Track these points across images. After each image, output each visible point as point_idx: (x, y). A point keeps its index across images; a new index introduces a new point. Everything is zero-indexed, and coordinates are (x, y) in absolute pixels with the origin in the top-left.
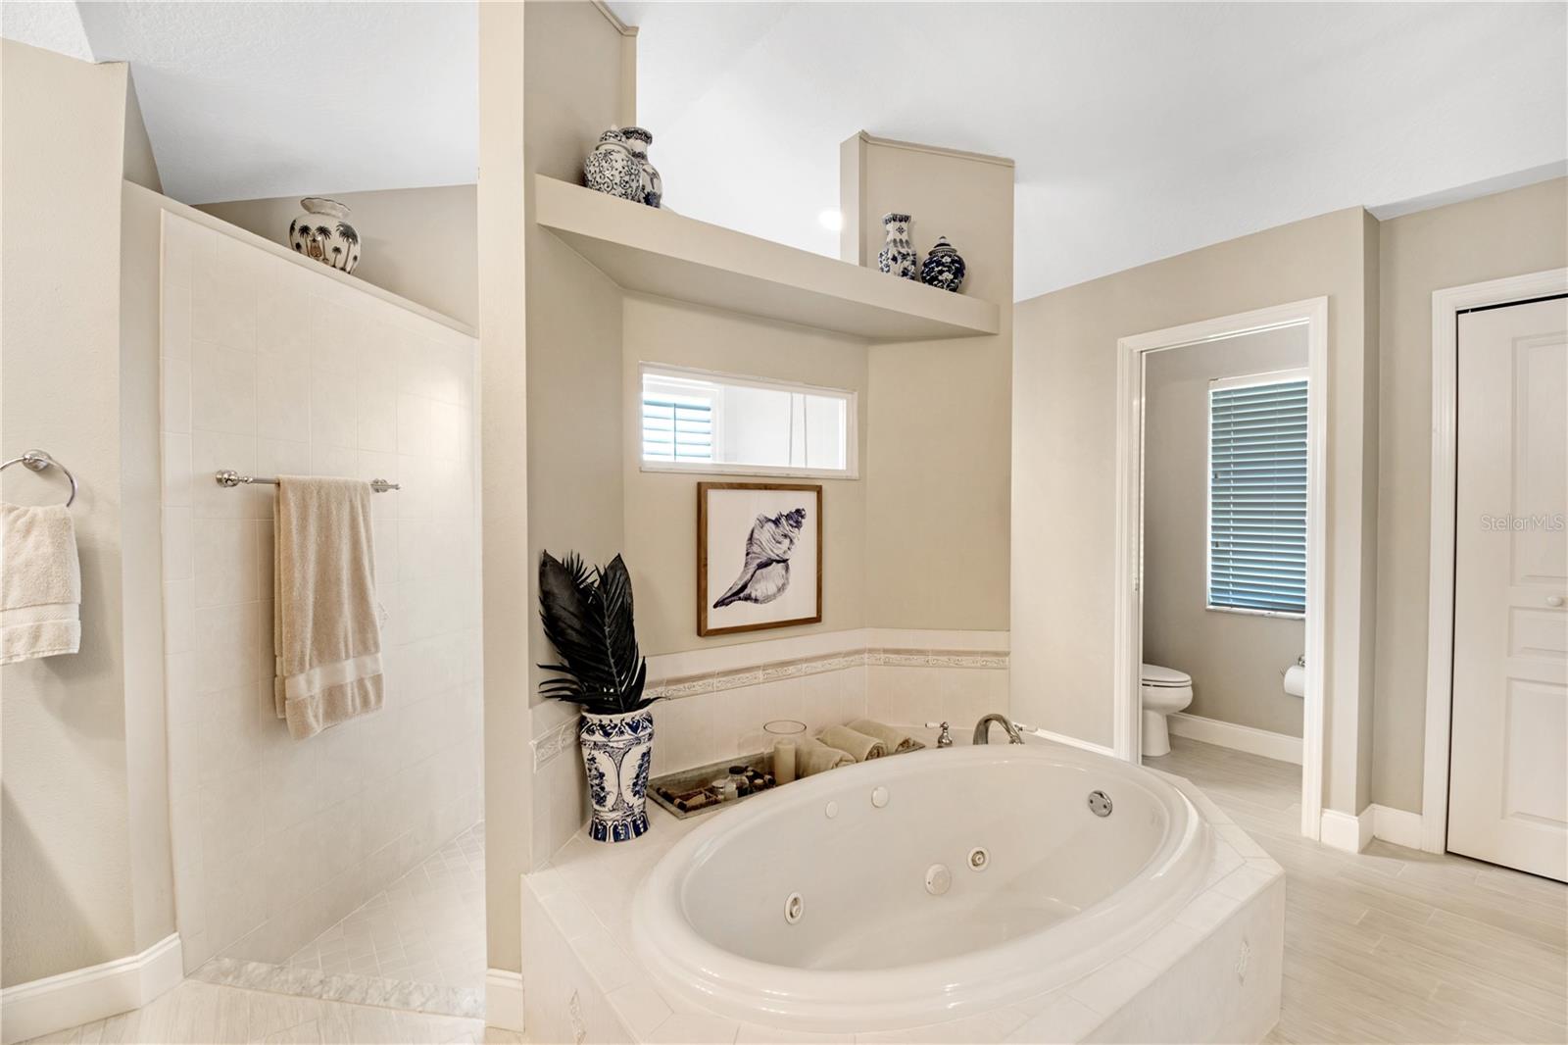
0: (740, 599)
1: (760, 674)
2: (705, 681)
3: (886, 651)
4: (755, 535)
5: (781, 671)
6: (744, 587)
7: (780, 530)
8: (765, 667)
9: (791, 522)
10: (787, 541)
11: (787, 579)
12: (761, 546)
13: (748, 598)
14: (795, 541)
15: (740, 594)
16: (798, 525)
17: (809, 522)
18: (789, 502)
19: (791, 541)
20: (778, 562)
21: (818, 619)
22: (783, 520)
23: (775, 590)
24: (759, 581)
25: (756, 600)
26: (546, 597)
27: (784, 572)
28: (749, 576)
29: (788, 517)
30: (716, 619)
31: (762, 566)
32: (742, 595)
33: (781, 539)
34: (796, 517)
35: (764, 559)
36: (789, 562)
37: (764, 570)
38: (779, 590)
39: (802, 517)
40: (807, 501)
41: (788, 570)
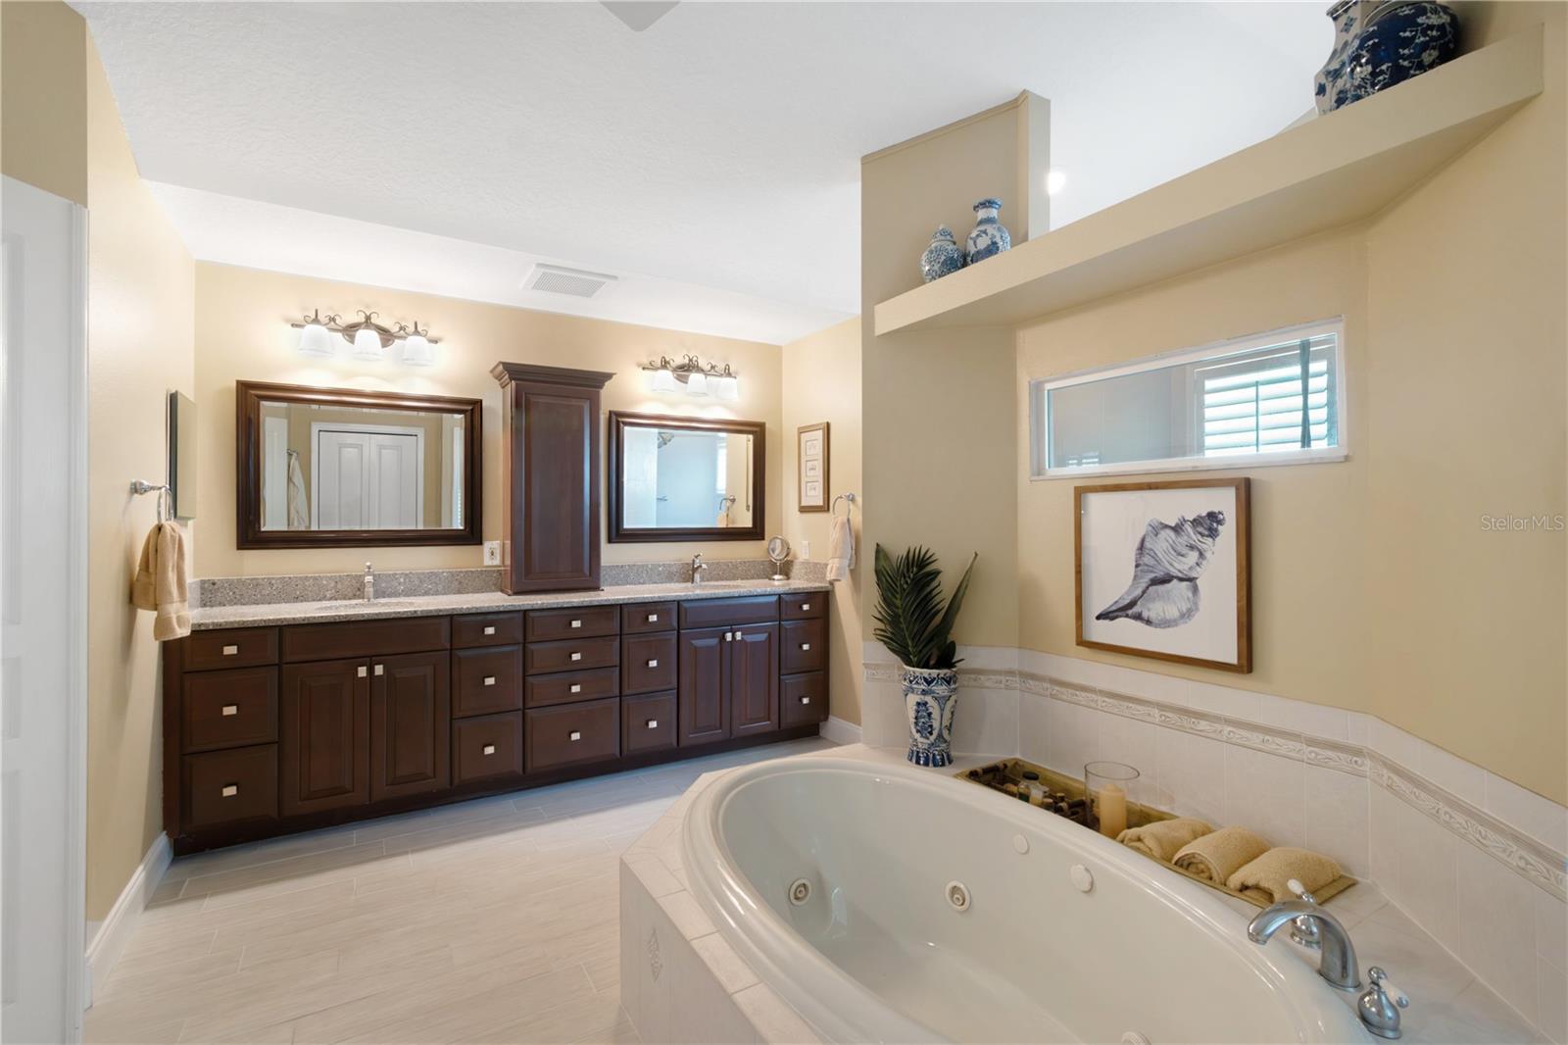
0: (1127, 616)
2: (1089, 695)
4: (1147, 544)
6: (1132, 604)
7: (1183, 540)
9: (1200, 529)
10: (1195, 555)
11: (1196, 604)
12: (1154, 557)
13: (1138, 617)
14: (1208, 555)
15: (1124, 610)
16: (1213, 533)
18: (1197, 504)
19: (1201, 555)
20: (1181, 580)
21: (1243, 671)
22: (1188, 527)
23: (1176, 614)
24: (1153, 600)
25: (1148, 622)
27: (1190, 595)
28: (1138, 592)
29: (1196, 522)
30: (1101, 631)
31: (1155, 582)
32: (1130, 612)
33: (1185, 551)
34: (1210, 523)
35: (1160, 574)
36: (1198, 581)
37: (1160, 588)
38: (1182, 616)
39: (1220, 522)
40: (1225, 502)
41: (1195, 590)
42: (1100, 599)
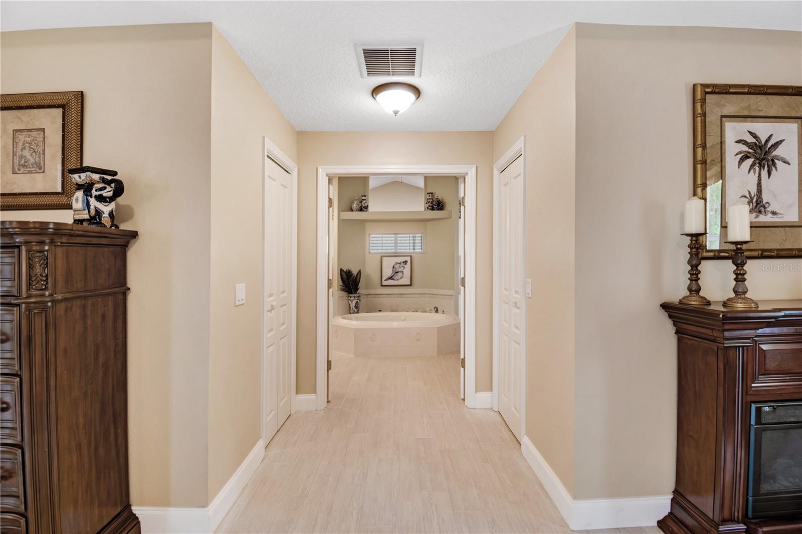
1: (396, 296)
2: (382, 295)
3: (430, 294)
4: (395, 266)
5: (401, 296)
6: (392, 277)
7: (401, 265)
8: (397, 294)
9: (404, 264)
11: (403, 276)
12: (396, 268)
13: (393, 279)
15: (391, 278)
16: (406, 264)
17: (409, 264)
19: (404, 267)
20: (400, 272)
21: (411, 285)
22: (402, 263)
23: (400, 278)
24: (395, 276)
25: (395, 280)
26: (341, 275)
28: (393, 275)
29: (404, 262)
30: (384, 283)
31: (396, 273)
33: (401, 267)
35: (397, 271)
36: (403, 272)
37: (397, 274)
40: (408, 259)
41: (403, 274)
42: (385, 276)
